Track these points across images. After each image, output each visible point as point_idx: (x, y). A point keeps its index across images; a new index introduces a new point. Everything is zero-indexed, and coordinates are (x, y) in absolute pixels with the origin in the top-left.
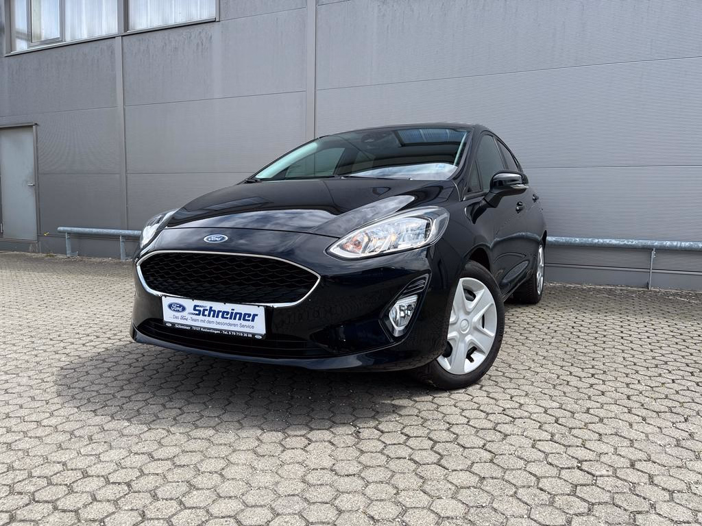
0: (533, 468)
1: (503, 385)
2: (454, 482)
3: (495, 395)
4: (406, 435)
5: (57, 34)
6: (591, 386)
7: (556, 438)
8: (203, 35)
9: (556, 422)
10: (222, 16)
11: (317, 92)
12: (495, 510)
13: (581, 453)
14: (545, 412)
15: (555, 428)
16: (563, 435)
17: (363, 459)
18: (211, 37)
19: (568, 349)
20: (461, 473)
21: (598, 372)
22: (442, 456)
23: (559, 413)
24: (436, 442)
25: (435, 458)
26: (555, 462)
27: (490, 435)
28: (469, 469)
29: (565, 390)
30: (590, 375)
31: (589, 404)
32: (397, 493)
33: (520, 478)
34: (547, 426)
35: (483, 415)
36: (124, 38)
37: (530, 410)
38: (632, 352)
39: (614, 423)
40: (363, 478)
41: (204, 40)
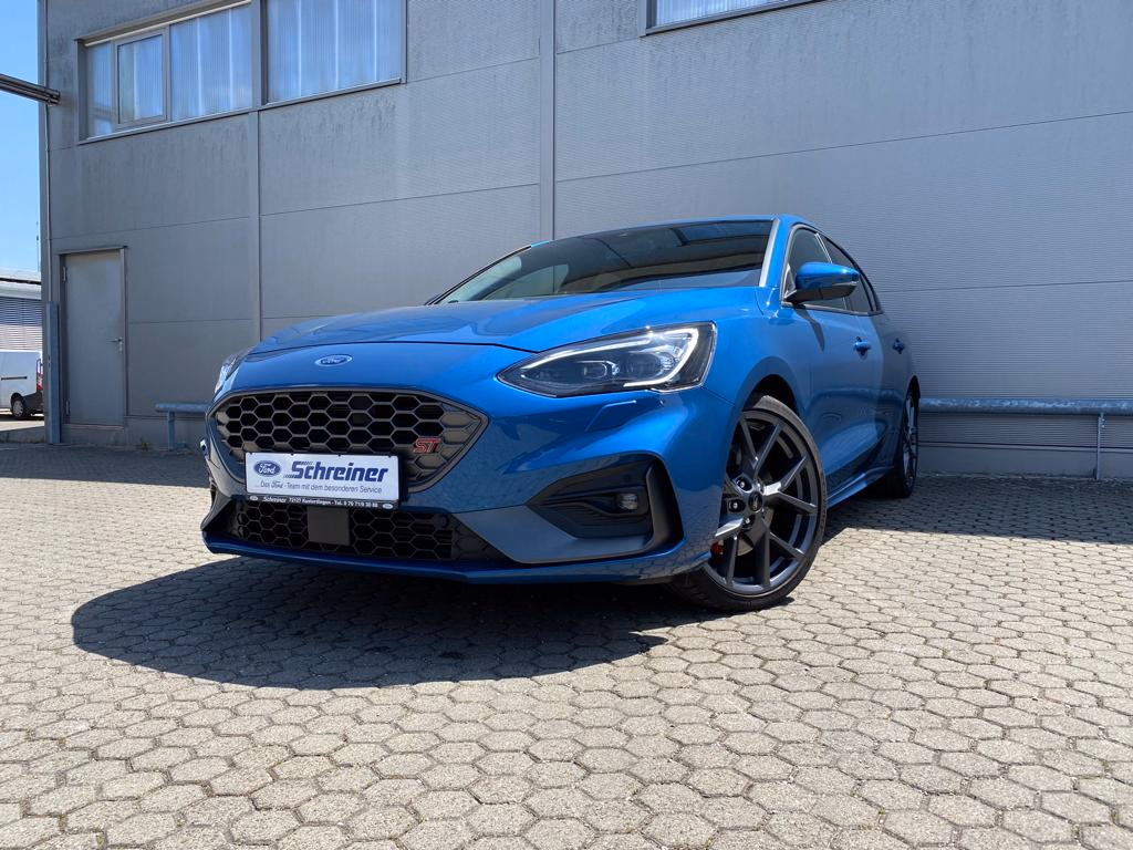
0: (917, 688)
1: (865, 595)
2: (798, 703)
3: (854, 607)
4: (720, 652)
5: (158, 111)
6: (1005, 596)
7: (951, 654)
8: (382, 105)
9: (951, 636)
10: (411, 74)
11: (557, 185)
12: (861, 733)
13: (989, 672)
14: (934, 625)
15: (948, 644)
16: (962, 651)
17: (657, 678)
18: (394, 107)
19: (966, 553)
20: (807, 694)
21: (1015, 579)
22: (777, 676)
23: (953, 627)
24: (766, 661)
25: (768, 678)
26: (949, 681)
27: (850, 652)
28: (819, 690)
29: (963, 601)
30: (1003, 584)
31: (1001, 617)
32: (713, 717)
33: (898, 699)
34: (936, 641)
35: (837, 630)
36: (262, 113)
37: (909, 622)
38: (1069, 556)
39: (1042, 638)
40: (660, 701)
41: (384, 111)
